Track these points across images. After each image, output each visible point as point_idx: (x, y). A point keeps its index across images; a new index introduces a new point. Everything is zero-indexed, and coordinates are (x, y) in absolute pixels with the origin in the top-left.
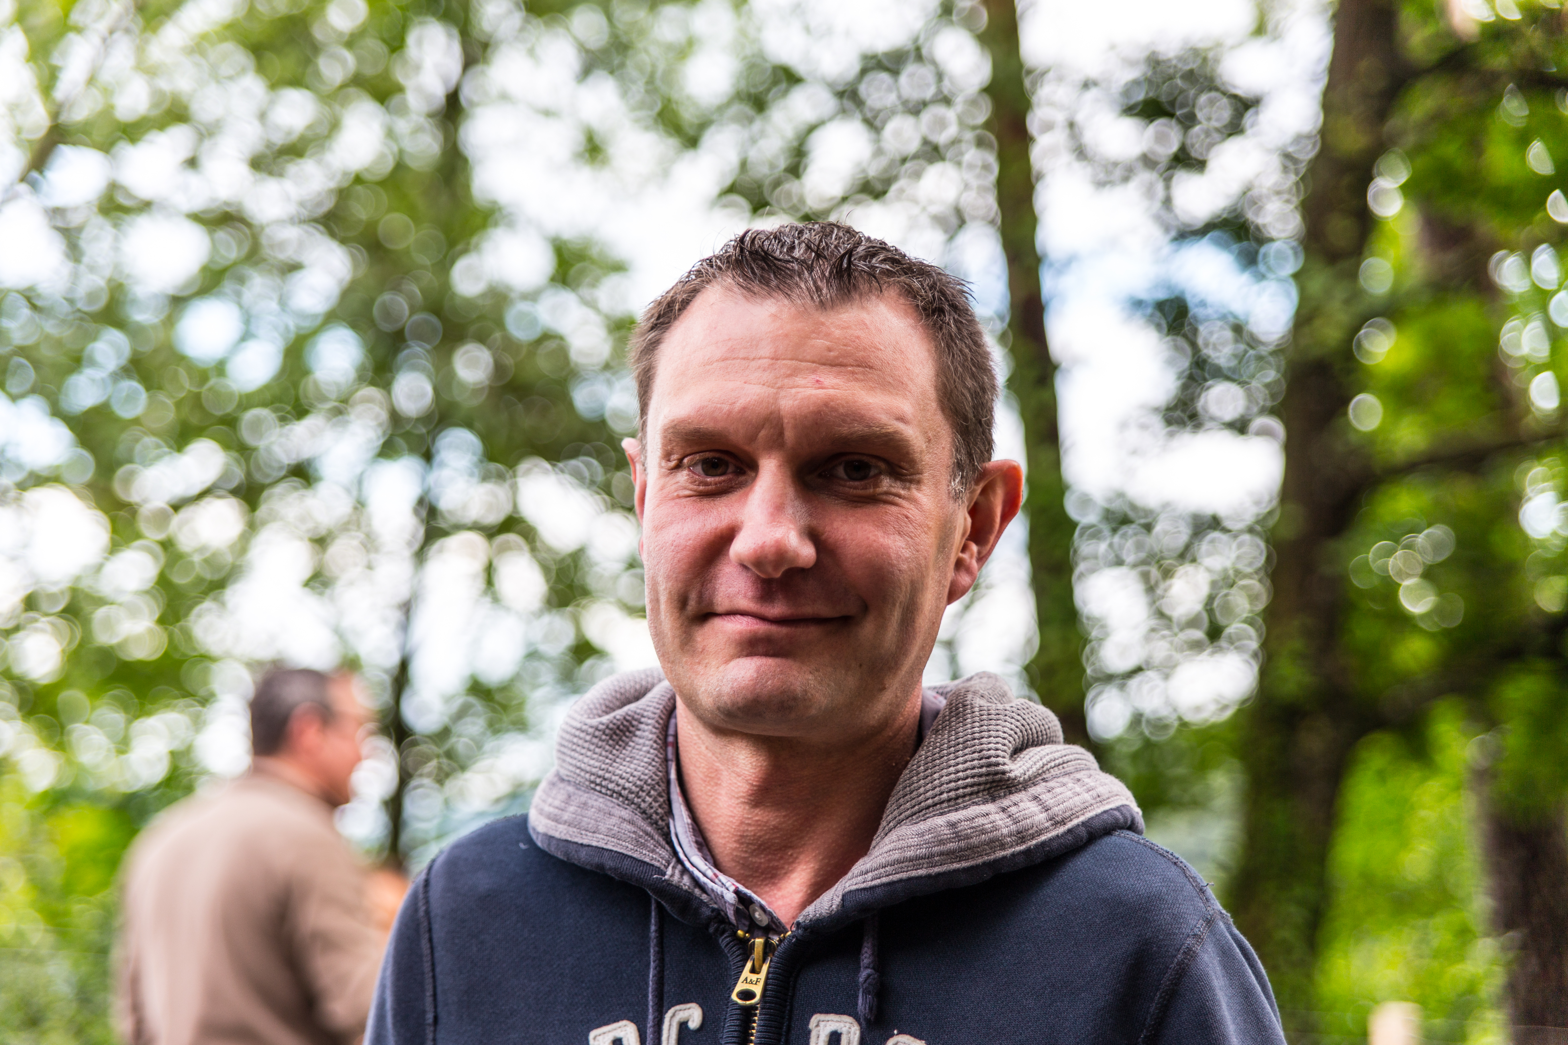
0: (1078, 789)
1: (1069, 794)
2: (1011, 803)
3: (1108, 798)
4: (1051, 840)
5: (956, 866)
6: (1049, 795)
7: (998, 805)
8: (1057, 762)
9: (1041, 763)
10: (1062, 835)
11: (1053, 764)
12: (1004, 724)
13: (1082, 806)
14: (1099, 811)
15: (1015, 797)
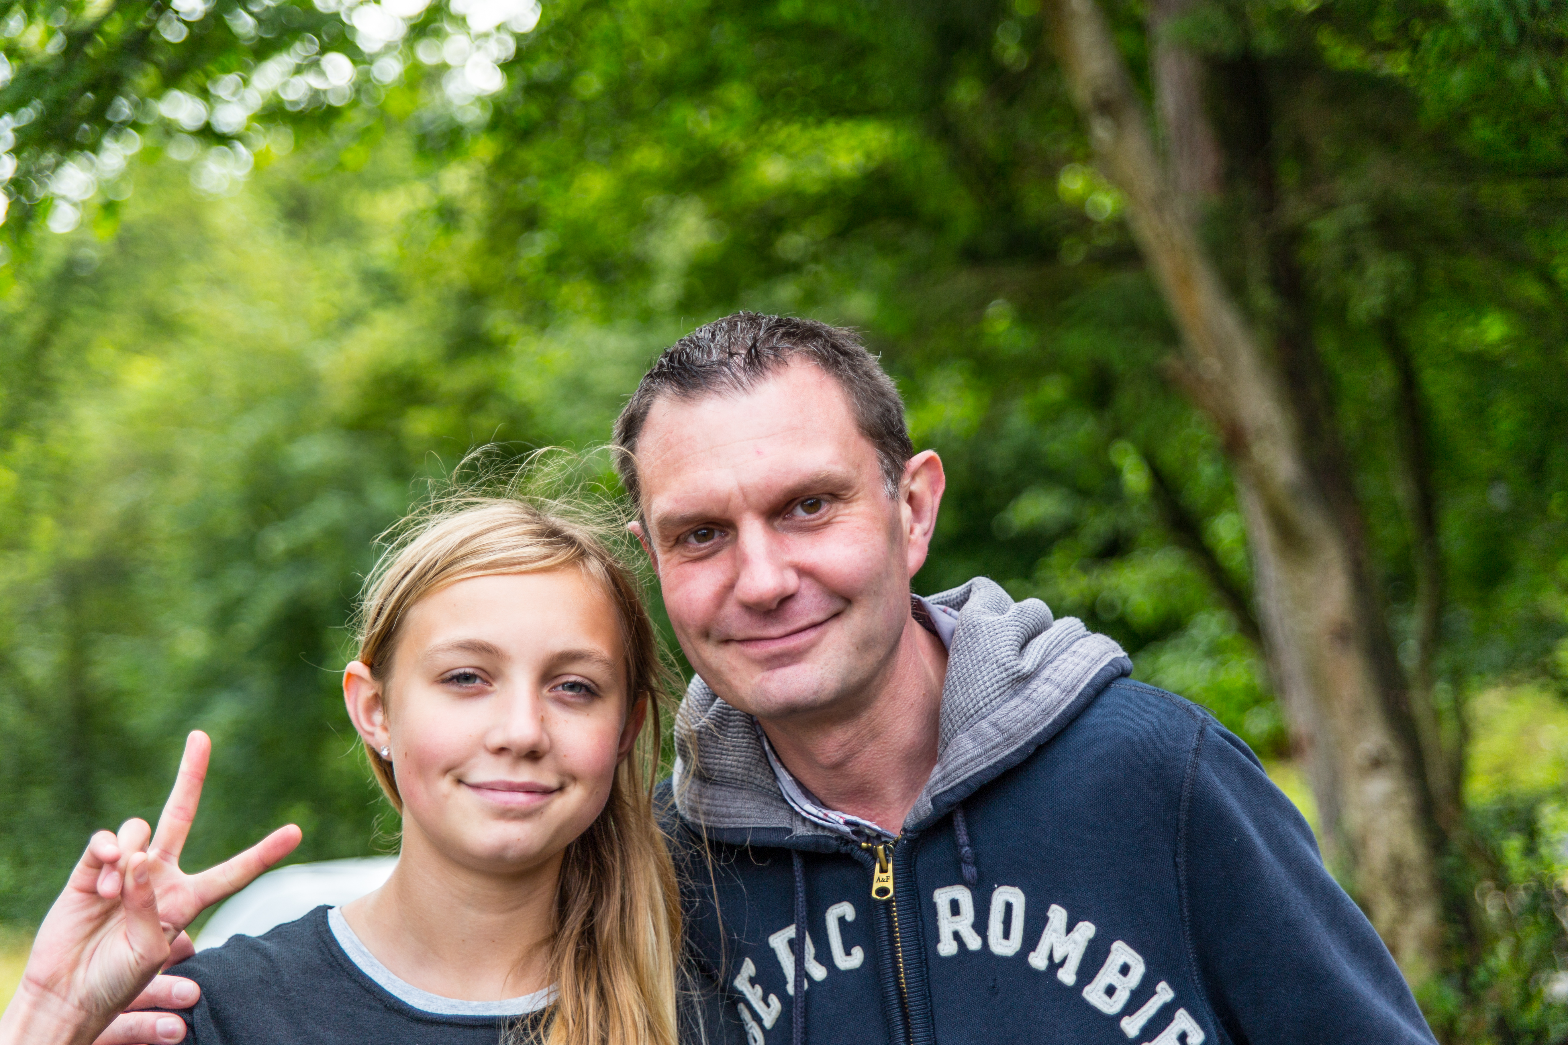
0: (1076, 661)
1: (1071, 667)
2: (1030, 691)
3: (1100, 658)
4: (1069, 707)
5: (1007, 752)
6: (1057, 674)
7: (1022, 697)
8: (1054, 644)
9: (1042, 651)
10: (1076, 700)
11: (1051, 647)
12: (1008, 633)
13: (1083, 672)
14: (1097, 670)
15: (1033, 685)
